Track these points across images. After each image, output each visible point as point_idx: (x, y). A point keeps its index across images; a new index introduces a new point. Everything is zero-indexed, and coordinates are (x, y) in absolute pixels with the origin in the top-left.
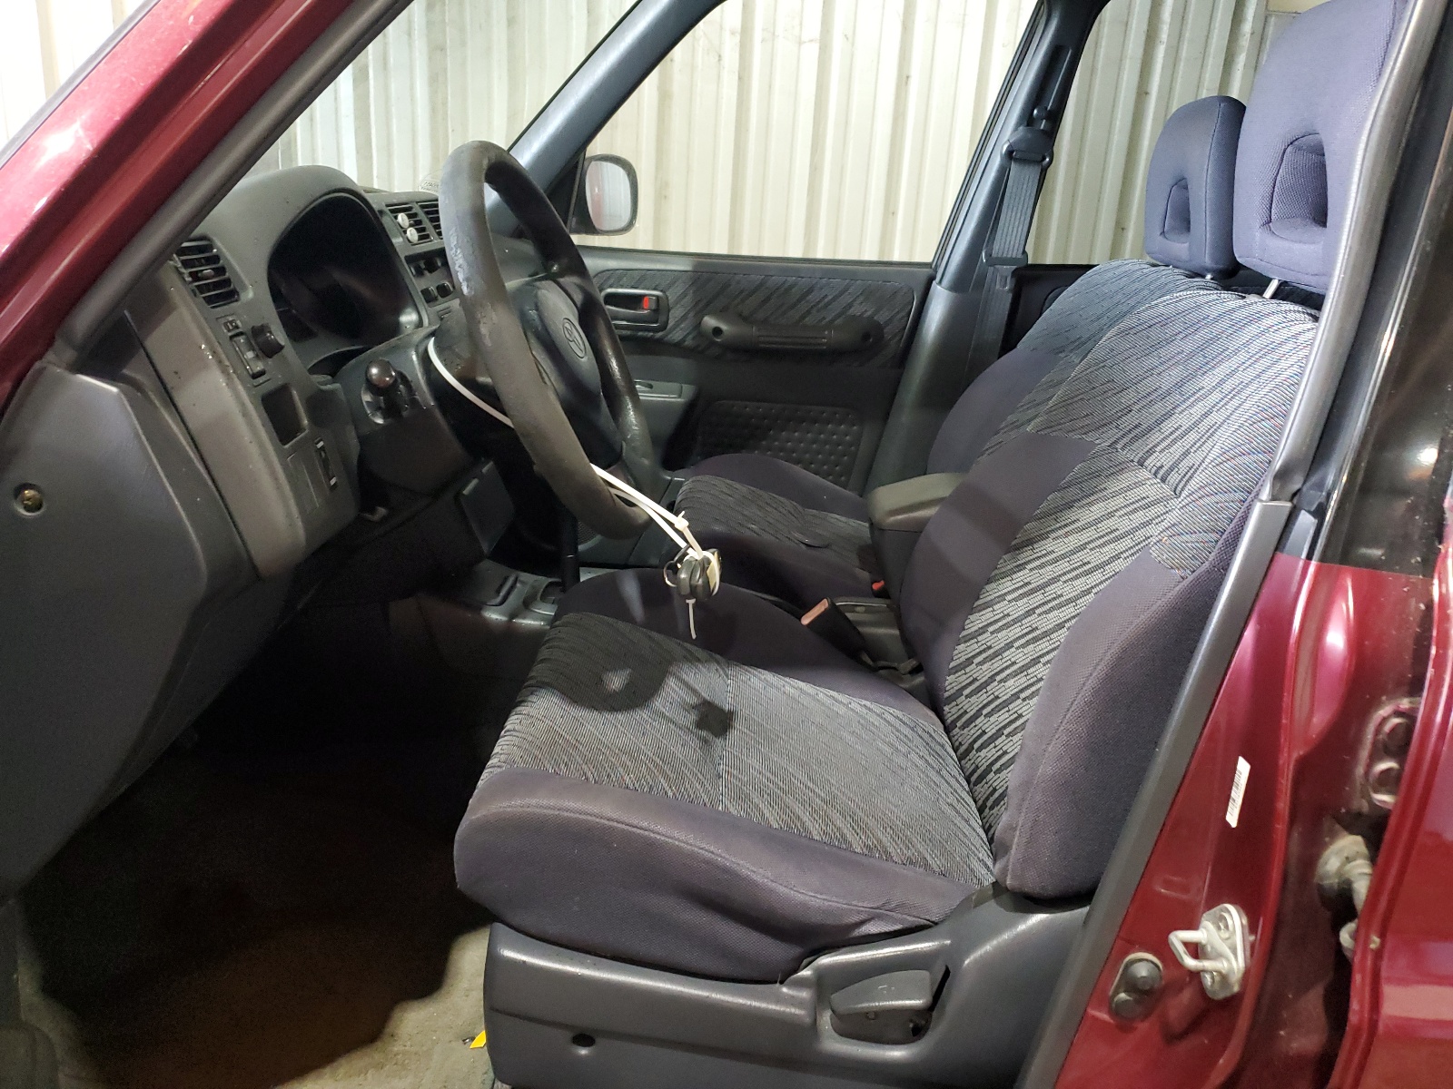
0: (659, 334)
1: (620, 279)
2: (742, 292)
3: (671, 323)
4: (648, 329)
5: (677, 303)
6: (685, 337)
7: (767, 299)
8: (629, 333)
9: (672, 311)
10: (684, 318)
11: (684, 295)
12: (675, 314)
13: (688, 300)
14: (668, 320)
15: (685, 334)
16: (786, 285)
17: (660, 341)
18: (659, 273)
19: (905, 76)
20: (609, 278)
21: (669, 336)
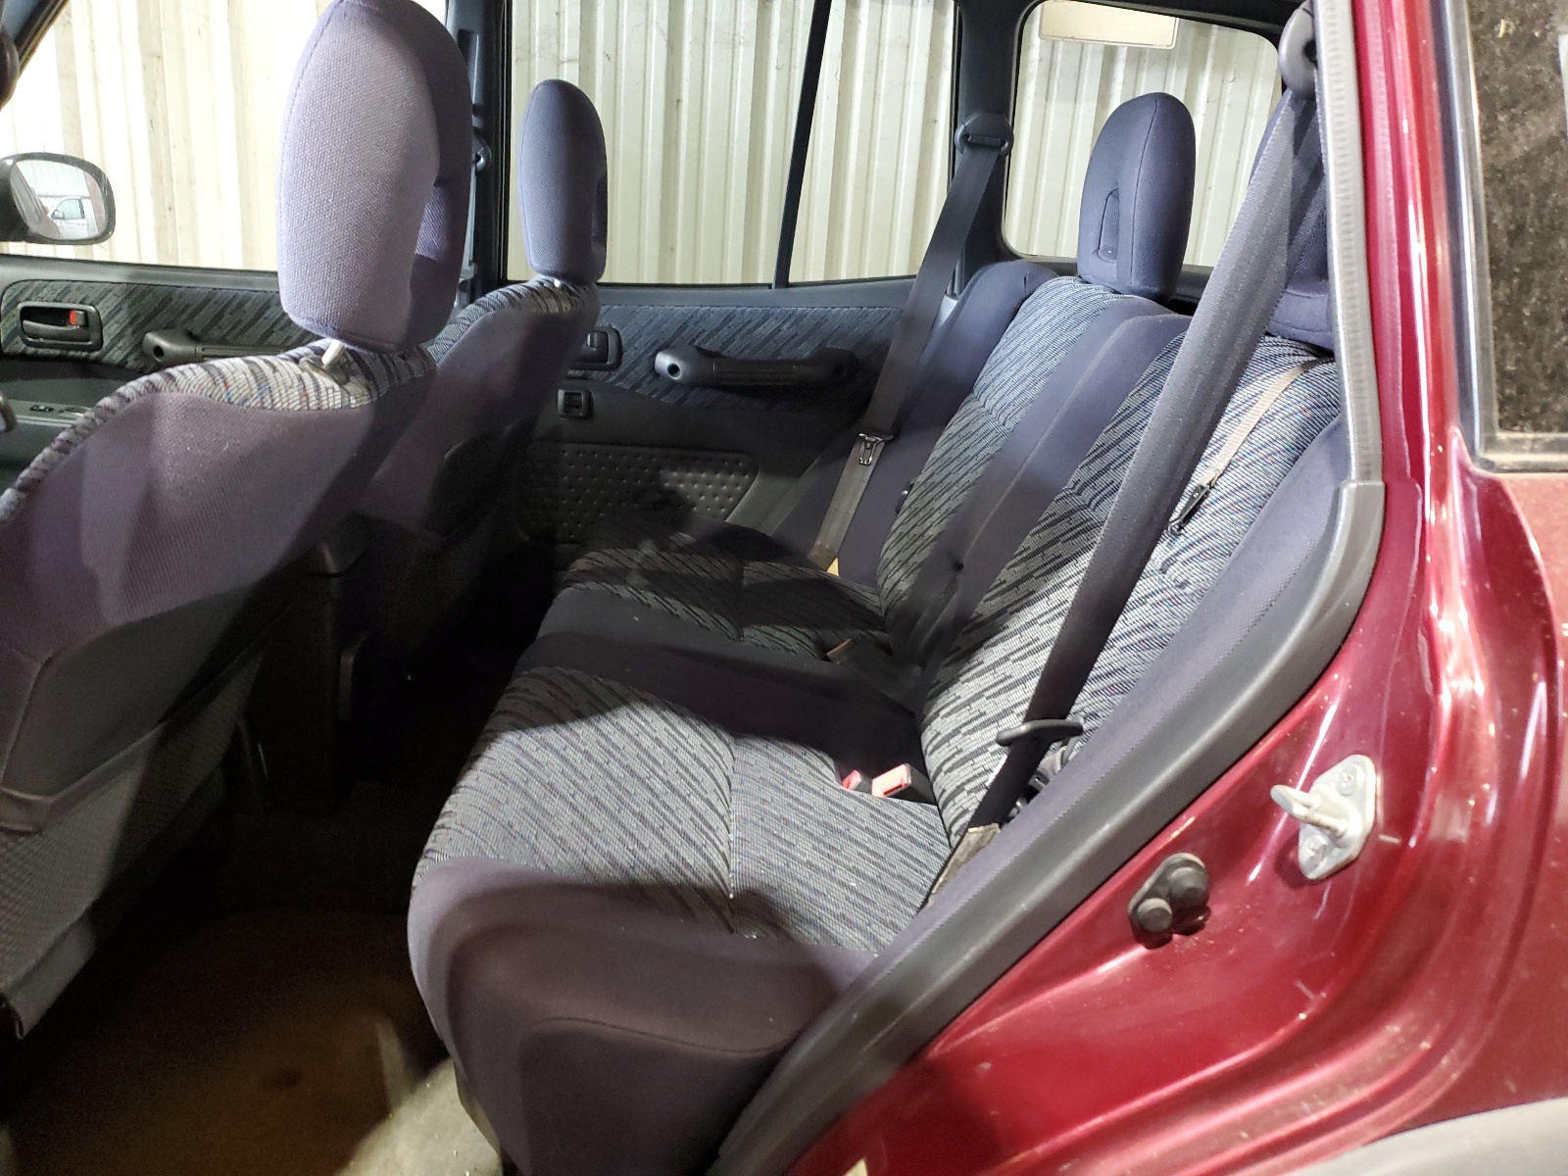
0: (95, 354)
1: (38, 290)
2: (187, 306)
3: (106, 342)
4: (77, 348)
5: (111, 316)
6: (127, 356)
7: (219, 316)
8: (58, 352)
9: (105, 328)
10: (120, 336)
11: (117, 310)
12: (110, 331)
13: (122, 315)
14: (102, 338)
15: (125, 353)
16: (238, 300)
17: (97, 361)
18: (86, 285)
19: (675, 100)
20: (26, 288)
21: (108, 356)
